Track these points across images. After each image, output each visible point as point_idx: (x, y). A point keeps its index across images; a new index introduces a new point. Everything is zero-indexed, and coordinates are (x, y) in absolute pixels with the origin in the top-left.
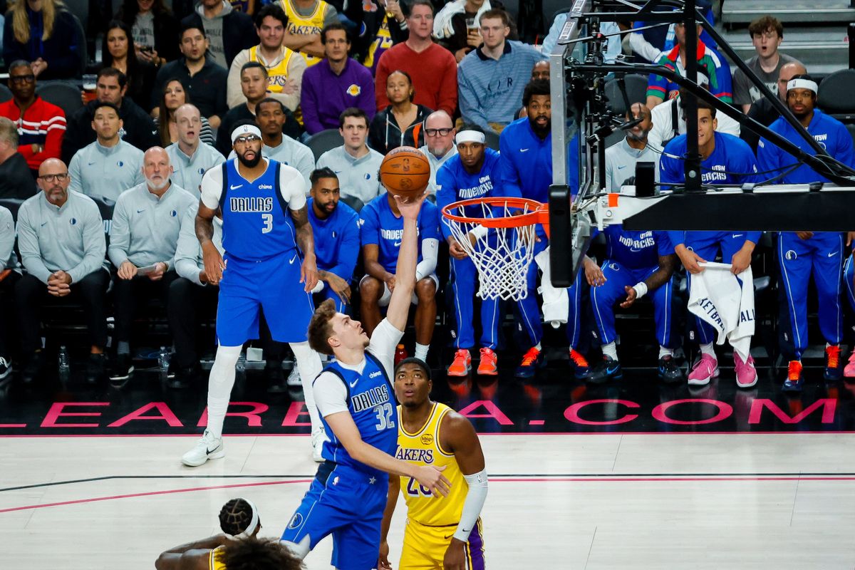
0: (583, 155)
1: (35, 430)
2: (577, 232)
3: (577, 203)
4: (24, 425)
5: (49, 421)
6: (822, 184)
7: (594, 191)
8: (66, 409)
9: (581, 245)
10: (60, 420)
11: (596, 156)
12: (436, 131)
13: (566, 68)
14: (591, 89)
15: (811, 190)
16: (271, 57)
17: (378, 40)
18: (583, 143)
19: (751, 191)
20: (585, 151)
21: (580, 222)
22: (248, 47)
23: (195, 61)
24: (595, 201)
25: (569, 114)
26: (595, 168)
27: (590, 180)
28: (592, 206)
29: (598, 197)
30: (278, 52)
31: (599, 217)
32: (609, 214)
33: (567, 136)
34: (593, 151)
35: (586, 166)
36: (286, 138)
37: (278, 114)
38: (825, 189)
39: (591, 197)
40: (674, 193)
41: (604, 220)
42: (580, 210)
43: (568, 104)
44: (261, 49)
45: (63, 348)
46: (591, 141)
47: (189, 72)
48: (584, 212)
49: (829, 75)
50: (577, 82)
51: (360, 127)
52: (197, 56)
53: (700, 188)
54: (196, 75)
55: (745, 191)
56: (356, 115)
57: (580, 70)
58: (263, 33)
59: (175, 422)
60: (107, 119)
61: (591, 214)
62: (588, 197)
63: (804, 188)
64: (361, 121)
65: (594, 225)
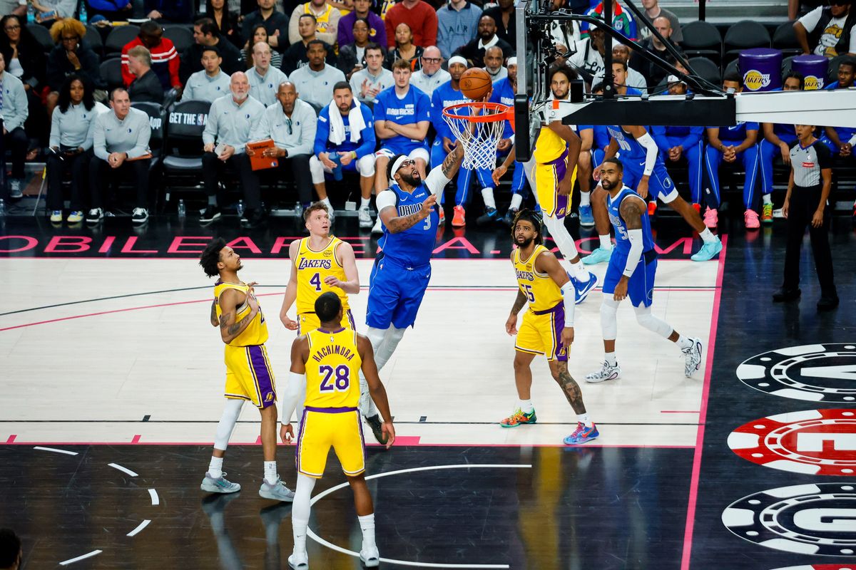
0: (535, 75)
1: (163, 254)
2: (532, 125)
3: (533, 106)
4: (156, 251)
5: (173, 249)
6: (694, 95)
7: (542, 99)
8: (184, 241)
9: (535, 134)
10: (180, 248)
12: (430, 59)
13: (526, 17)
15: (687, 99)
16: (319, 11)
18: (535, 67)
19: (647, 99)
20: (536, 72)
21: (534, 119)
22: (303, 3)
23: (268, 10)
24: (544, 105)
26: (543, 83)
27: (539, 91)
28: (542, 109)
29: (546, 103)
30: (322, 7)
31: (547, 116)
32: (553, 114)
33: (527, 62)
34: (542, 72)
35: (537, 82)
37: (321, 52)
38: (695, 98)
39: (541, 103)
40: (596, 100)
41: (550, 118)
42: (534, 111)
43: (528, 41)
44: (311, 5)
45: (181, 201)
46: (542, 66)
47: (263, 18)
48: (537, 112)
50: (533, 26)
51: (378, 56)
52: (269, 7)
53: (613, 97)
54: (268, 19)
55: (643, 99)
56: (374, 48)
57: (535, 18)
59: (256, 250)
61: (541, 114)
62: (539, 102)
63: (683, 98)
64: (378, 52)
65: (543, 121)
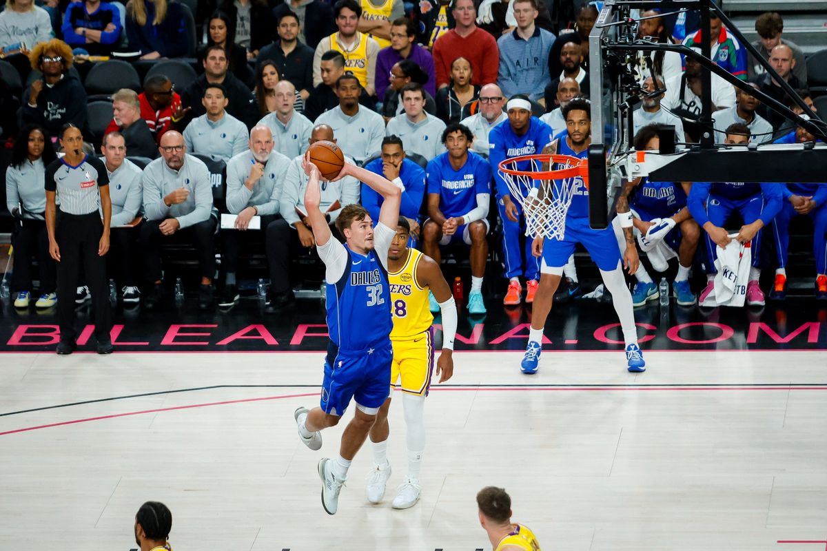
0: (615, 119)
1: (156, 347)
2: (611, 183)
3: (611, 159)
4: (147, 343)
5: (167, 340)
6: (814, 144)
7: (624, 149)
8: (181, 330)
9: (614, 194)
10: (177, 339)
11: (626, 120)
12: (488, 99)
13: (603, 47)
14: (623, 64)
15: (806, 148)
16: (348, 43)
17: (436, 29)
18: (615, 110)
19: (756, 149)
20: (617, 116)
21: (613, 175)
23: (290, 41)
24: (626, 157)
25: (605, 86)
26: (625, 130)
27: (621, 140)
28: (623, 161)
29: (628, 154)
30: (354, 38)
31: (629, 171)
32: (637, 168)
33: (603, 104)
34: (623, 116)
35: (618, 129)
36: (362, 107)
37: (354, 89)
38: (816, 148)
39: (622, 154)
40: (692, 150)
41: (633, 173)
42: (613, 165)
43: (604, 77)
44: (340, 36)
45: (178, 279)
46: (623, 108)
47: (283, 53)
48: (617, 167)
49: (812, 54)
50: (610, 58)
51: (417, 99)
52: (291, 37)
53: (713, 147)
54: (290, 55)
55: (750, 149)
56: (413, 90)
57: (613, 49)
58: (340, 22)
59: (271, 341)
60: (215, 98)
61: (622, 168)
62: (620, 154)
63: (799, 147)
64: (418, 94)
65: (625, 177)
